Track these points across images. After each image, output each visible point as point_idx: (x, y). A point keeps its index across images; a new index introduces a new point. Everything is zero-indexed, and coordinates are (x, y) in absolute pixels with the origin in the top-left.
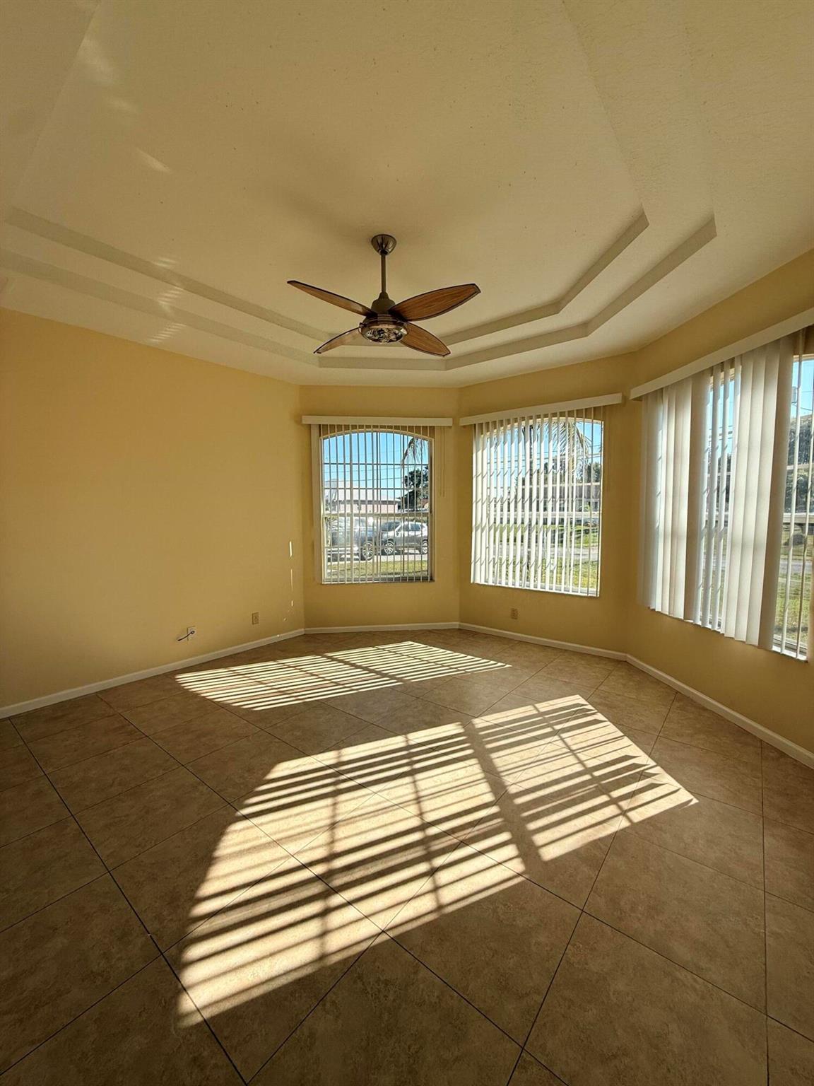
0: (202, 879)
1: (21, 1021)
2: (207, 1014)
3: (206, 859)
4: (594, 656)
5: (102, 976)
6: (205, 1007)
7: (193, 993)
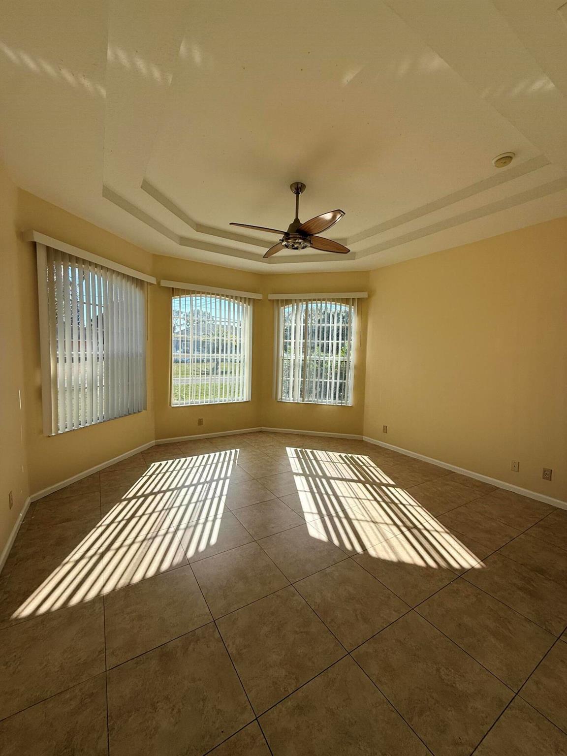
0: (415, 566)
1: (509, 622)
2: (479, 561)
3: (400, 565)
4: (251, 433)
5: (477, 596)
6: (477, 562)
7: (473, 565)
